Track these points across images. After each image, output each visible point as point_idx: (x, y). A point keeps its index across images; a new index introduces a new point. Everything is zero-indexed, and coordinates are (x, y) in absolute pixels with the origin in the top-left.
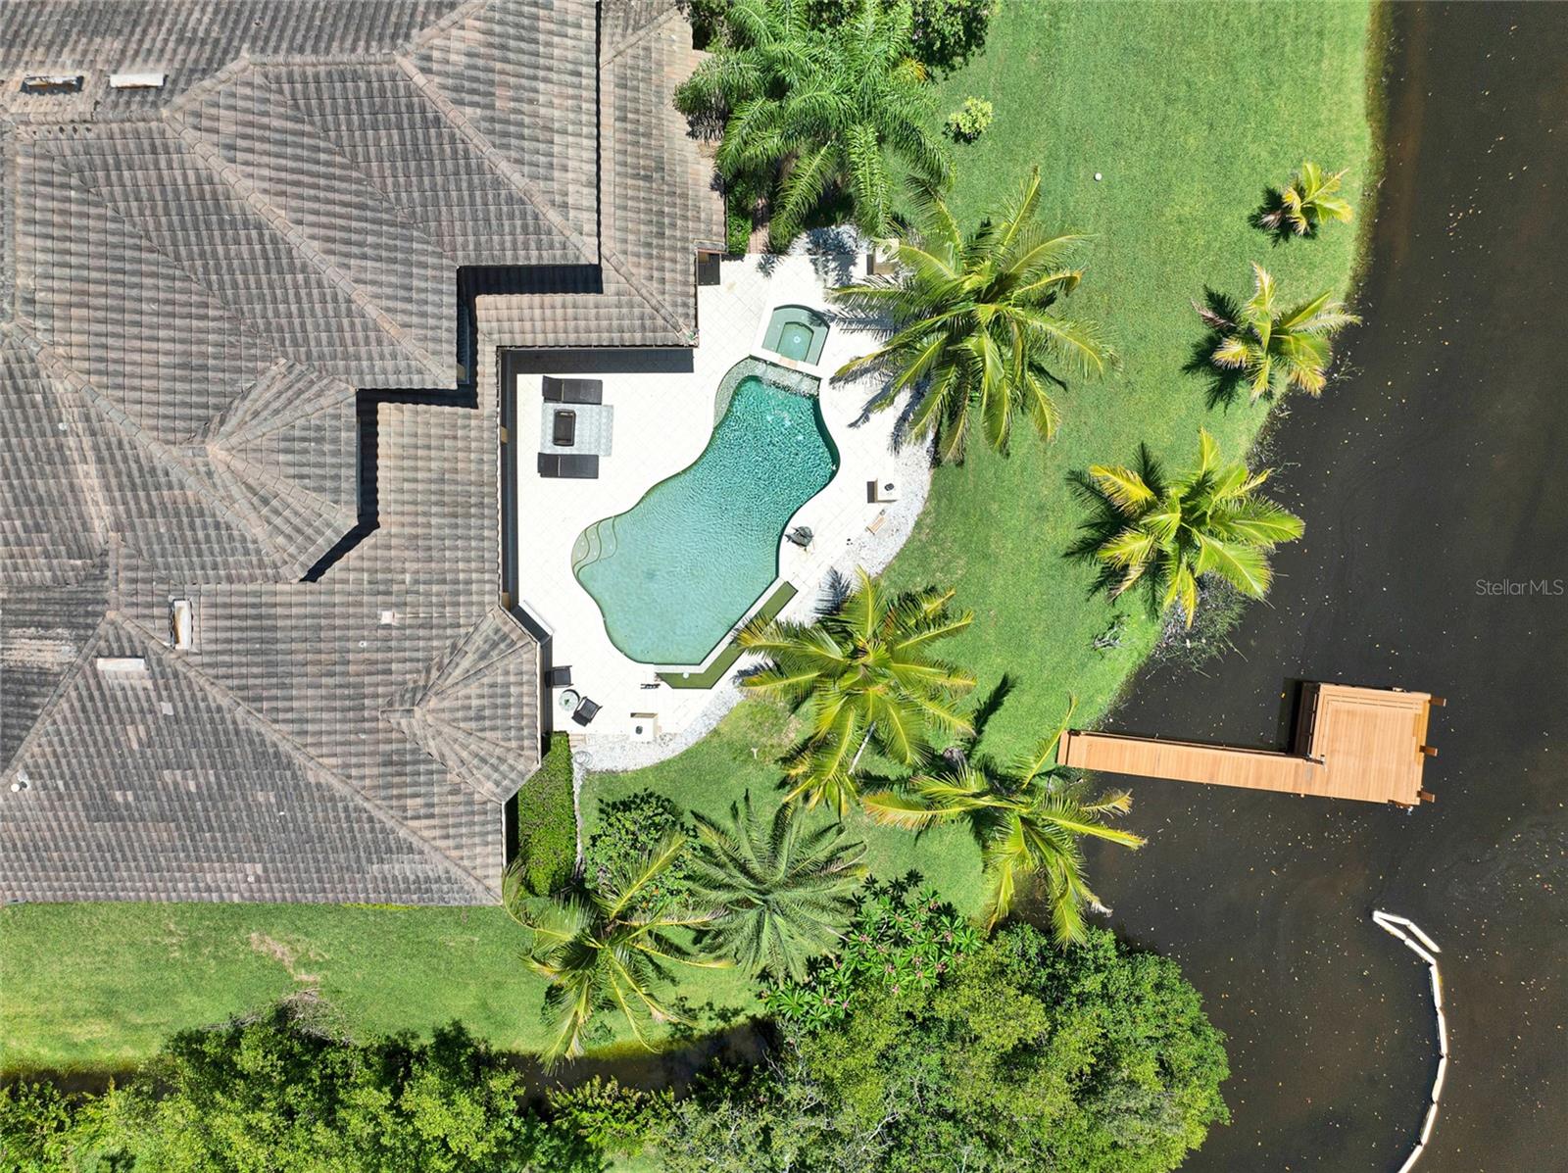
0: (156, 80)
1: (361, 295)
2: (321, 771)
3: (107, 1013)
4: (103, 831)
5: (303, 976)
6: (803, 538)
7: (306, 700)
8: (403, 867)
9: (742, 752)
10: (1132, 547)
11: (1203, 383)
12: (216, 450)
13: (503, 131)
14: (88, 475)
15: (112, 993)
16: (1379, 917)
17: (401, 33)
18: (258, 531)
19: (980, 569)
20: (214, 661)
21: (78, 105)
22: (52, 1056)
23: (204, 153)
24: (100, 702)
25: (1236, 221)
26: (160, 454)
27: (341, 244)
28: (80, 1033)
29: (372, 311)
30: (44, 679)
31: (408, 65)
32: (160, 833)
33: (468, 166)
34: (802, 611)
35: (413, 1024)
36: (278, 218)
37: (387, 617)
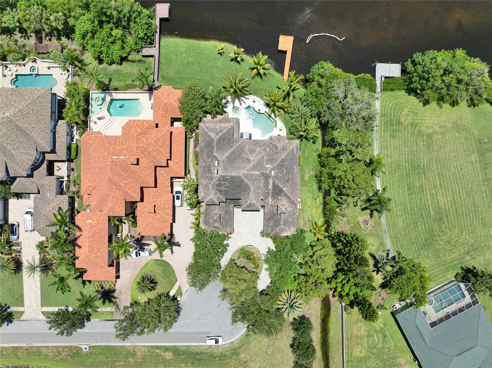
0: (217, 162)
1: (236, 145)
2: (284, 156)
3: (315, 199)
4: (290, 182)
5: (311, 173)
6: (259, 110)
7: (276, 157)
8: (295, 150)
9: (285, 118)
10: (262, 71)
11: (241, 63)
12: (252, 159)
14: (254, 172)
15: (313, 198)
16: (307, 42)
17: (212, 140)
18: (259, 157)
19: (263, 90)
20: (272, 164)
21: (220, 169)
22: (321, 207)
23: (224, 157)
24: (276, 177)
25: (222, 58)
26: (252, 164)
27: (232, 147)
28: (318, 203)
29: (238, 144)
30: (273, 184)
31: (216, 138)
32: (291, 176)
33: (224, 135)
34: (267, 110)
35: (317, 161)
36: (229, 152)
37: (268, 150)
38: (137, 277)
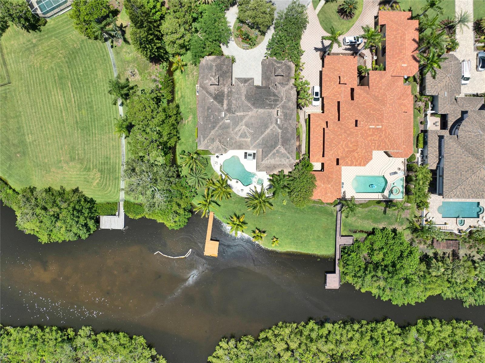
0: (278, 123)
1: (259, 140)
2: (213, 132)
3: (182, 96)
4: (206, 108)
5: (186, 121)
6: (237, 182)
7: (220, 131)
8: (202, 139)
9: (212, 174)
10: (235, 219)
11: (254, 229)
12: (244, 127)
13: (274, 154)
14: (242, 114)
15: (184, 98)
16: (191, 250)
17: (283, 145)
18: (236, 130)
19: (233, 202)
20: (224, 123)
21: (275, 116)
22: (176, 89)
23: (271, 127)
24: (220, 111)
25: (274, 234)
26: (244, 121)
27: (263, 139)
28: (179, 93)
29: (257, 142)
30: (223, 105)
31: (279, 146)
32: (206, 114)
33: (271, 151)
34: (229, 182)
35: (180, 134)
36: (266, 133)
37: (228, 139)
38: (357, 18)
